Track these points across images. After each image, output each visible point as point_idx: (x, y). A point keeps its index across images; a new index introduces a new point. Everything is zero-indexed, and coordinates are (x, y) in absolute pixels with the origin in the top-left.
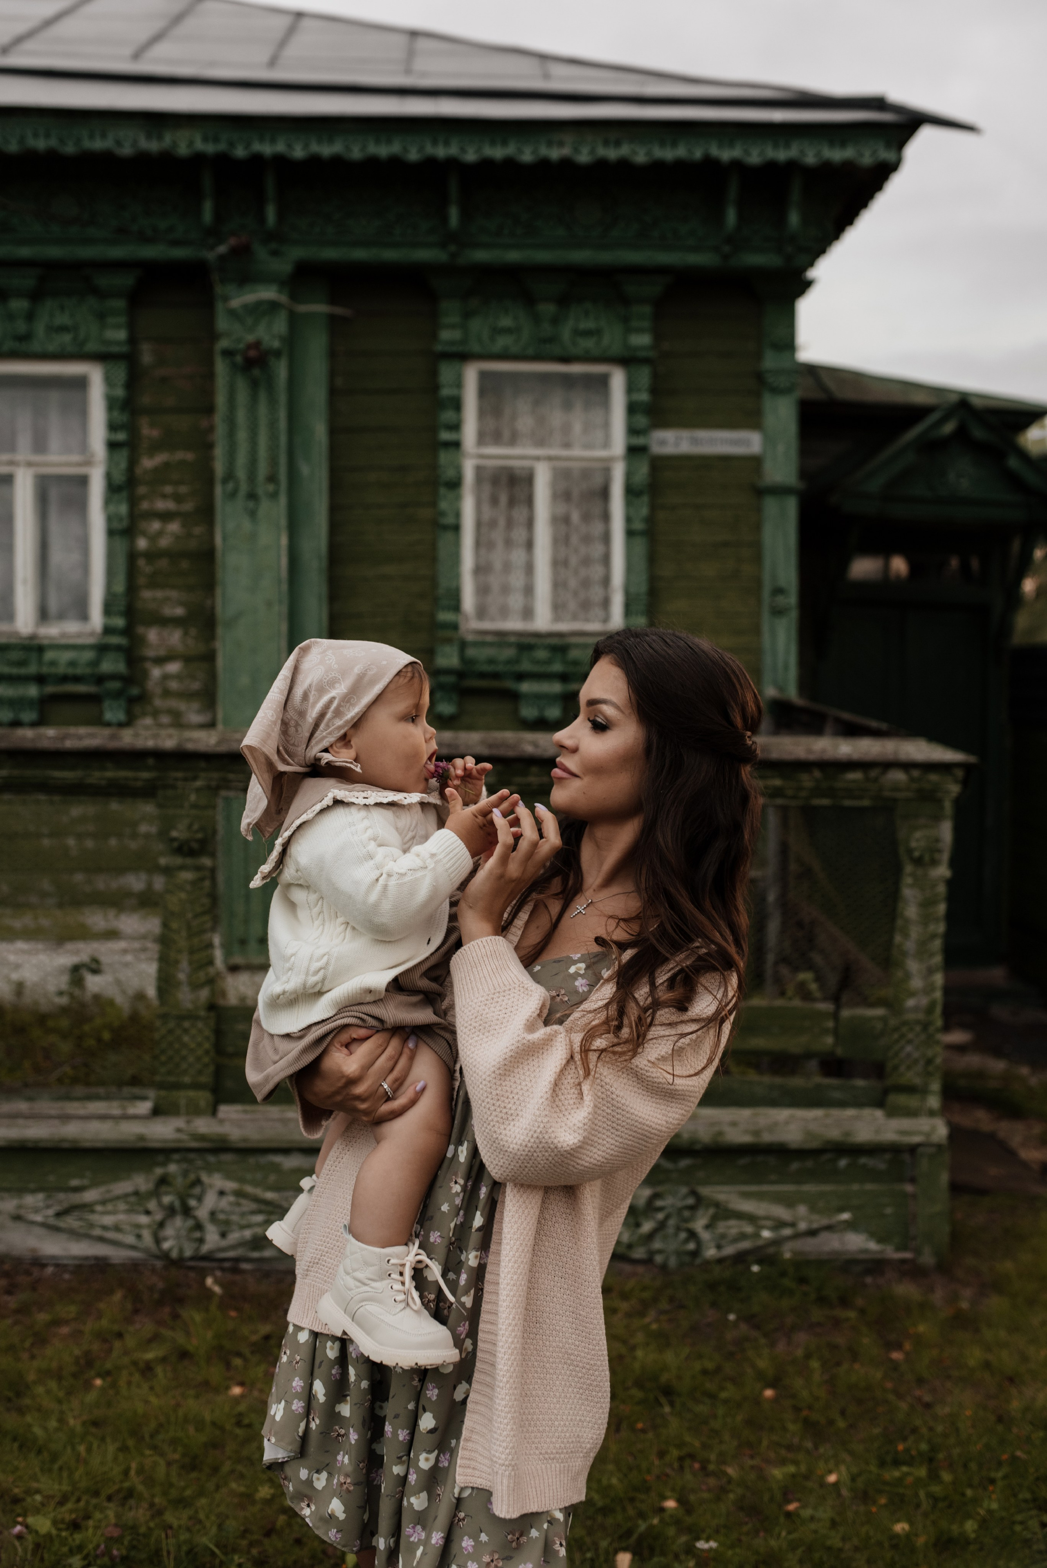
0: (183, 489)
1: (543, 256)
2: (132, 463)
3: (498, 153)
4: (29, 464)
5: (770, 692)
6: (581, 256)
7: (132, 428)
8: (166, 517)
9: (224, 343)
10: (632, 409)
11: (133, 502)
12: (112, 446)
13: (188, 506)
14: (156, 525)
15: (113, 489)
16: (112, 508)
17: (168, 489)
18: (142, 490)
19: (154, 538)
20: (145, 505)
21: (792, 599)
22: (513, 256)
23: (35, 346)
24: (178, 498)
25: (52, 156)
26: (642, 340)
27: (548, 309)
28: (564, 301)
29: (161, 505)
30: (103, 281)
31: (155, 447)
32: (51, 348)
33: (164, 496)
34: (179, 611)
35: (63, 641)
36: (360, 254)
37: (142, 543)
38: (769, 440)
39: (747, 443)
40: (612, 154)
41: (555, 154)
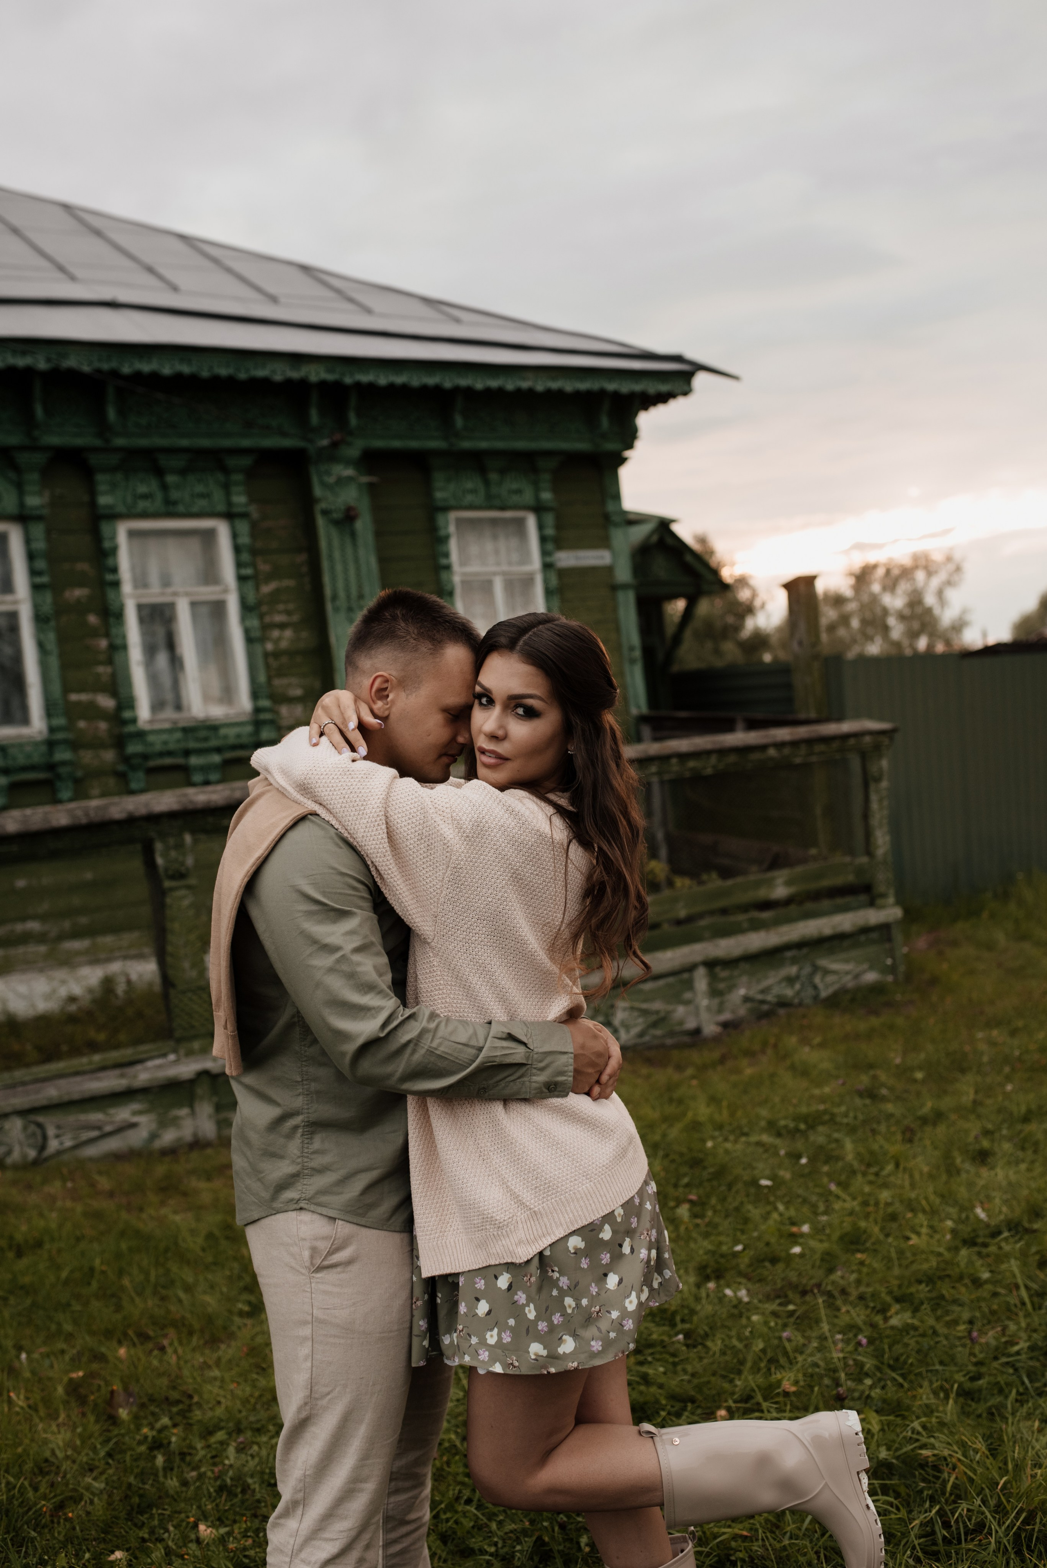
0: (291, 606)
1: (500, 445)
2: (257, 588)
3: (494, 383)
4: (187, 594)
5: (634, 711)
6: (521, 445)
7: (254, 565)
8: (282, 626)
9: (323, 505)
10: (543, 539)
11: (261, 617)
12: (241, 579)
13: (295, 618)
14: (276, 633)
15: (246, 608)
16: (248, 623)
17: (281, 607)
18: (264, 608)
19: (277, 641)
20: (267, 619)
21: (638, 653)
22: (484, 445)
23: (181, 508)
24: (288, 613)
25: (231, 380)
26: (546, 496)
27: (493, 476)
28: (503, 472)
29: (279, 618)
30: (232, 462)
31: (269, 577)
32: (195, 509)
33: (279, 612)
34: (298, 692)
35: (229, 721)
36: (396, 444)
37: (269, 646)
38: (614, 555)
39: (602, 557)
40: (555, 385)
41: (525, 385)
